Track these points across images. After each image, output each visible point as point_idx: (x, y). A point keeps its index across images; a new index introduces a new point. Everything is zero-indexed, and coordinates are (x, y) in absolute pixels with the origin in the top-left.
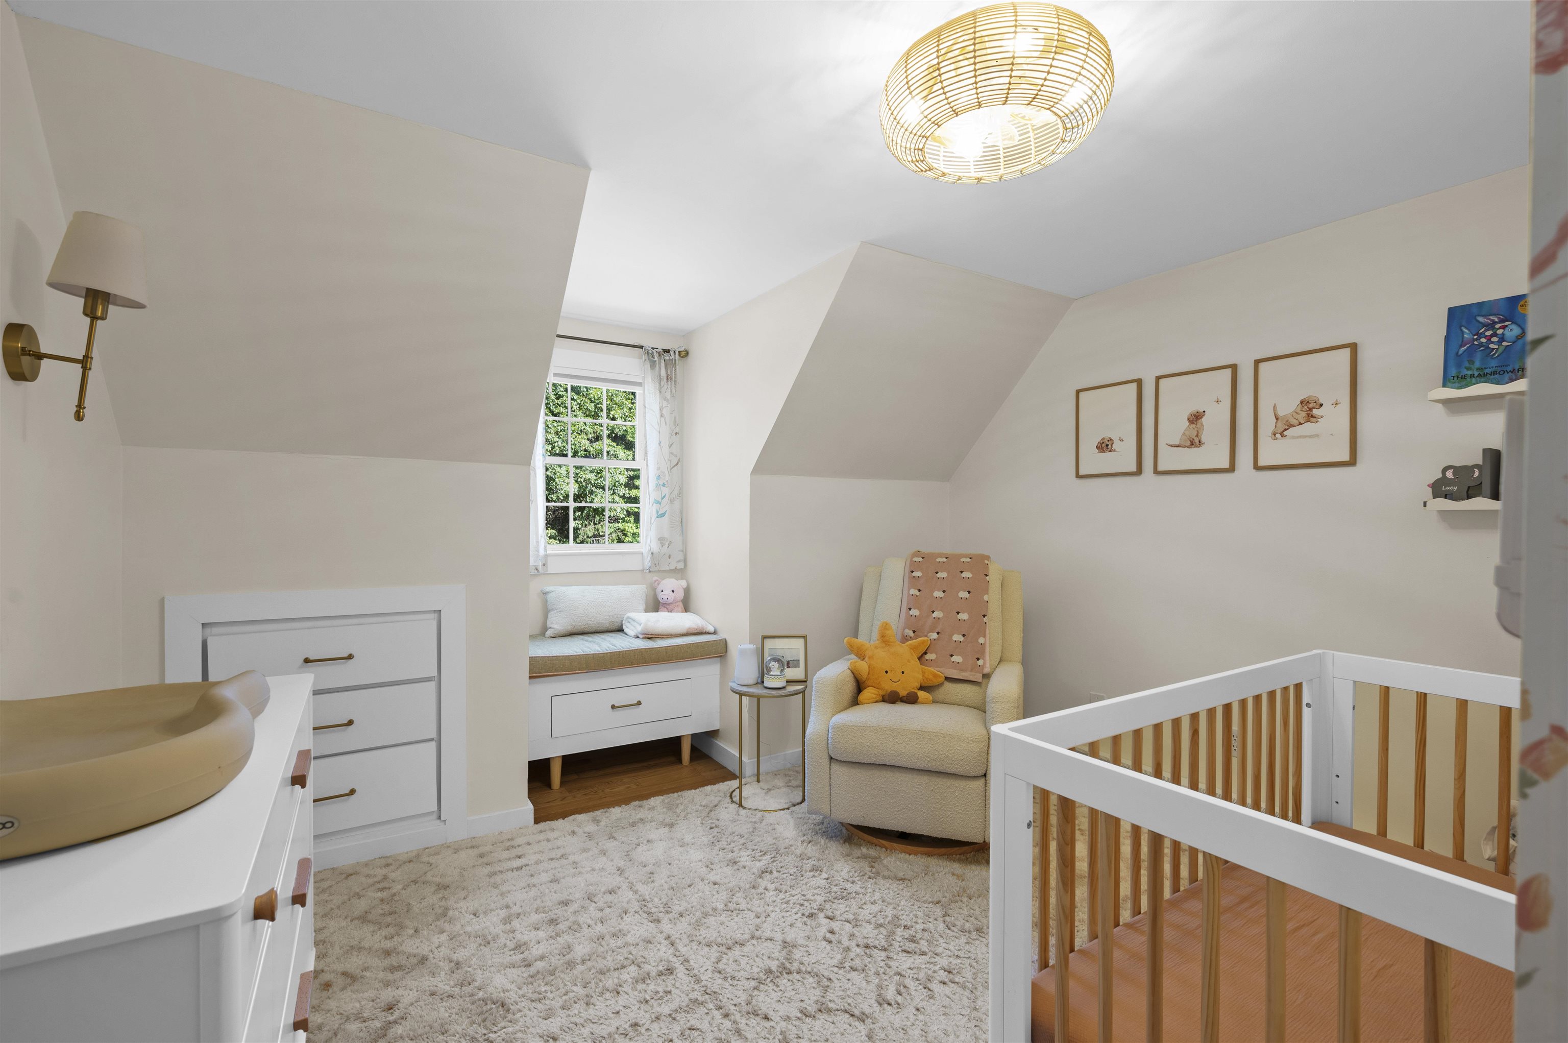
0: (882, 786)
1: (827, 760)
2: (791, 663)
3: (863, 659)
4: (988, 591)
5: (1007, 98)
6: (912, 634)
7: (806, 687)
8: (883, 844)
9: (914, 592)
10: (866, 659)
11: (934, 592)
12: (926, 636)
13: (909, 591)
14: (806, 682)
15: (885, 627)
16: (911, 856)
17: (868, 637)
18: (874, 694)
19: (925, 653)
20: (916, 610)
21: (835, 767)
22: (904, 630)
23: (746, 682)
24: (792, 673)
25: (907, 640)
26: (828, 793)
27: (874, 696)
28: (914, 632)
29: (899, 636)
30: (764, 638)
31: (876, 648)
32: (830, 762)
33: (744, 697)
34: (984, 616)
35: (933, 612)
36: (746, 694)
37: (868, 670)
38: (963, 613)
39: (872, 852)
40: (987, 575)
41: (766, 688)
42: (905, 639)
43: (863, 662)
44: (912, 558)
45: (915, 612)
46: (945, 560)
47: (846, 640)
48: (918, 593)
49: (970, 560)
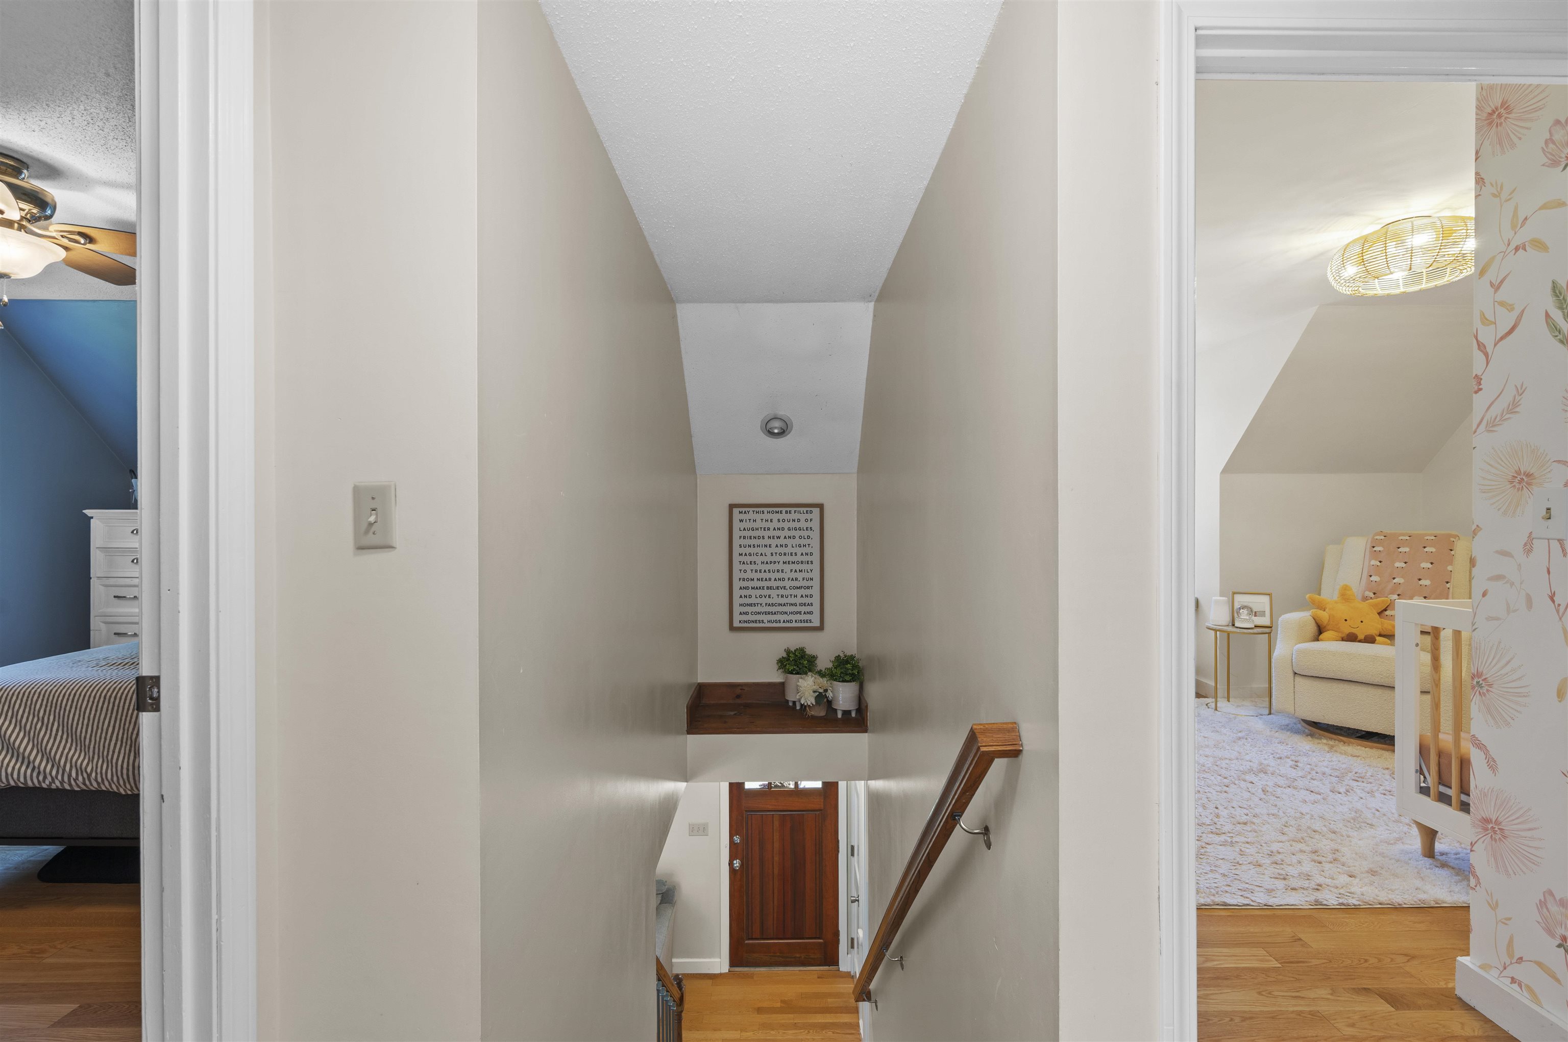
0: (1340, 695)
1: (1292, 675)
2: (1258, 614)
3: (1324, 610)
4: (1452, 563)
5: (1411, 266)
6: (1372, 595)
7: (1272, 631)
8: (1341, 740)
9: (1374, 562)
10: (1327, 610)
11: (1395, 563)
12: (1387, 597)
13: (1370, 562)
14: (1271, 627)
15: (1346, 588)
16: (1367, 749)
17: (1329, 593)
18: (1334, 635)
19: (1385, 610)
20: (1377, 577)
21: (1298, 679)
22: (1364, 592)
23: (1220, 624)
24: (1259, 621)
25: (1367, 600)
26: (1293, 698)
27: (1334, 637)
28: (1374, 594)
29: (1360, 596)
30: (1234, 593)
31: (1336, 602)
32: (1294, 676)
33: (1218, 632)
34: (1447, 582)
35: (1394, 578)
36: (1219, 630)
37: (1328, 618)
38: (1426, 579)
39: (1331, 743)
40: (1451, 550)
41: (1237, 627)
42: (1365, 599)
43: (1325, 612)
44: (1374, 536)
45: (1374, 578)
46: (1408, 538)
47: (1307, 596)
48: (1379, 564)
49: (1434, 538)
